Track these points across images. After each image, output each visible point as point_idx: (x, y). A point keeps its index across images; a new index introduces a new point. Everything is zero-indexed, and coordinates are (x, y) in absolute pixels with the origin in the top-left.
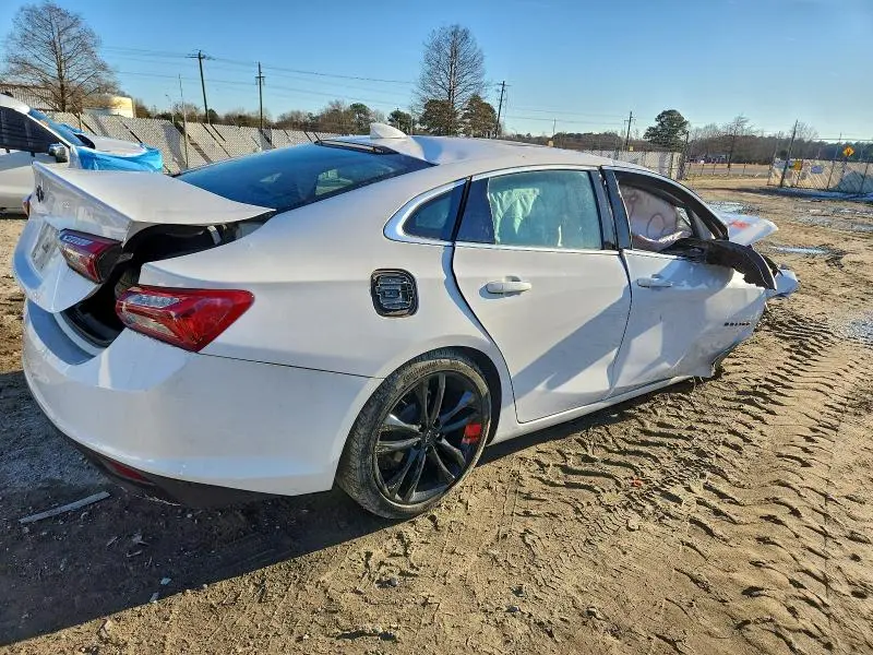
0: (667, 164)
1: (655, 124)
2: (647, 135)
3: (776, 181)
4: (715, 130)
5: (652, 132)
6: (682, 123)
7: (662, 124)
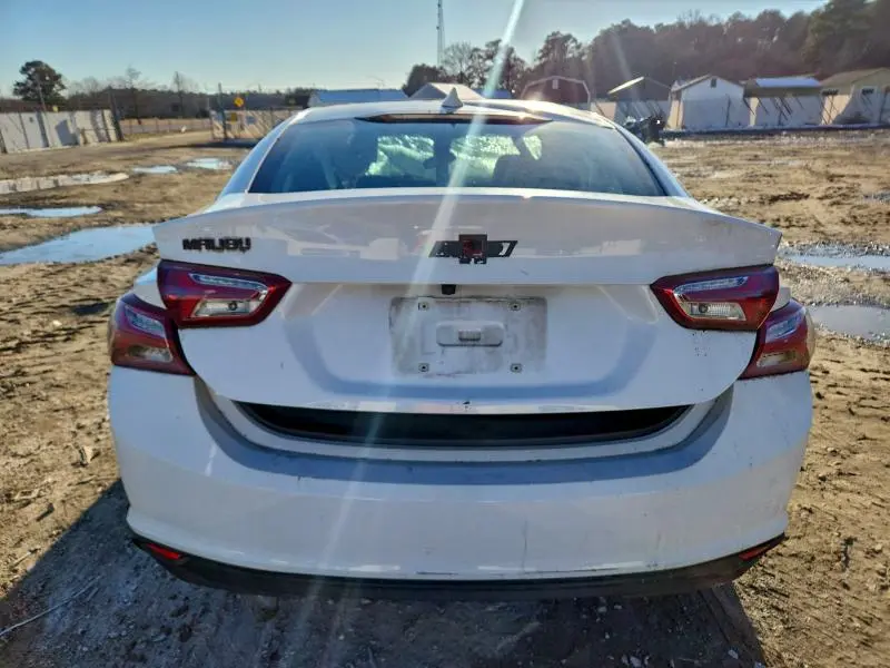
0: (100, 125)
1: (22, 78)
2: (16, 92)
3: (219, 134)
4: (96, 84)
5: (21, 89)
6: (56, 78)
7: (30, 77)
